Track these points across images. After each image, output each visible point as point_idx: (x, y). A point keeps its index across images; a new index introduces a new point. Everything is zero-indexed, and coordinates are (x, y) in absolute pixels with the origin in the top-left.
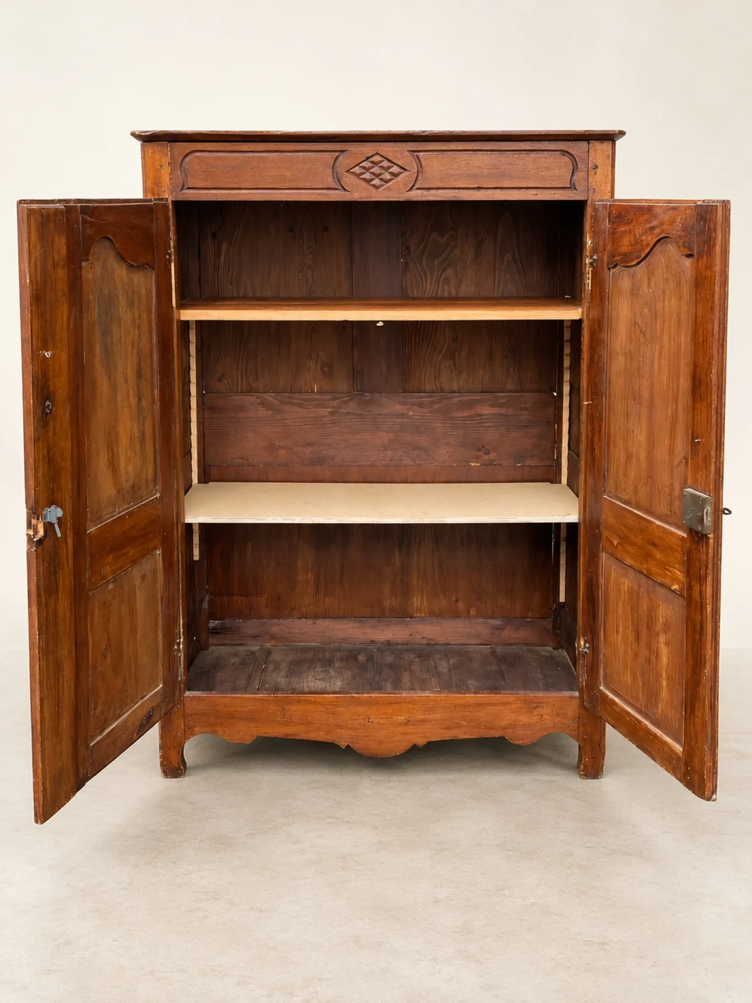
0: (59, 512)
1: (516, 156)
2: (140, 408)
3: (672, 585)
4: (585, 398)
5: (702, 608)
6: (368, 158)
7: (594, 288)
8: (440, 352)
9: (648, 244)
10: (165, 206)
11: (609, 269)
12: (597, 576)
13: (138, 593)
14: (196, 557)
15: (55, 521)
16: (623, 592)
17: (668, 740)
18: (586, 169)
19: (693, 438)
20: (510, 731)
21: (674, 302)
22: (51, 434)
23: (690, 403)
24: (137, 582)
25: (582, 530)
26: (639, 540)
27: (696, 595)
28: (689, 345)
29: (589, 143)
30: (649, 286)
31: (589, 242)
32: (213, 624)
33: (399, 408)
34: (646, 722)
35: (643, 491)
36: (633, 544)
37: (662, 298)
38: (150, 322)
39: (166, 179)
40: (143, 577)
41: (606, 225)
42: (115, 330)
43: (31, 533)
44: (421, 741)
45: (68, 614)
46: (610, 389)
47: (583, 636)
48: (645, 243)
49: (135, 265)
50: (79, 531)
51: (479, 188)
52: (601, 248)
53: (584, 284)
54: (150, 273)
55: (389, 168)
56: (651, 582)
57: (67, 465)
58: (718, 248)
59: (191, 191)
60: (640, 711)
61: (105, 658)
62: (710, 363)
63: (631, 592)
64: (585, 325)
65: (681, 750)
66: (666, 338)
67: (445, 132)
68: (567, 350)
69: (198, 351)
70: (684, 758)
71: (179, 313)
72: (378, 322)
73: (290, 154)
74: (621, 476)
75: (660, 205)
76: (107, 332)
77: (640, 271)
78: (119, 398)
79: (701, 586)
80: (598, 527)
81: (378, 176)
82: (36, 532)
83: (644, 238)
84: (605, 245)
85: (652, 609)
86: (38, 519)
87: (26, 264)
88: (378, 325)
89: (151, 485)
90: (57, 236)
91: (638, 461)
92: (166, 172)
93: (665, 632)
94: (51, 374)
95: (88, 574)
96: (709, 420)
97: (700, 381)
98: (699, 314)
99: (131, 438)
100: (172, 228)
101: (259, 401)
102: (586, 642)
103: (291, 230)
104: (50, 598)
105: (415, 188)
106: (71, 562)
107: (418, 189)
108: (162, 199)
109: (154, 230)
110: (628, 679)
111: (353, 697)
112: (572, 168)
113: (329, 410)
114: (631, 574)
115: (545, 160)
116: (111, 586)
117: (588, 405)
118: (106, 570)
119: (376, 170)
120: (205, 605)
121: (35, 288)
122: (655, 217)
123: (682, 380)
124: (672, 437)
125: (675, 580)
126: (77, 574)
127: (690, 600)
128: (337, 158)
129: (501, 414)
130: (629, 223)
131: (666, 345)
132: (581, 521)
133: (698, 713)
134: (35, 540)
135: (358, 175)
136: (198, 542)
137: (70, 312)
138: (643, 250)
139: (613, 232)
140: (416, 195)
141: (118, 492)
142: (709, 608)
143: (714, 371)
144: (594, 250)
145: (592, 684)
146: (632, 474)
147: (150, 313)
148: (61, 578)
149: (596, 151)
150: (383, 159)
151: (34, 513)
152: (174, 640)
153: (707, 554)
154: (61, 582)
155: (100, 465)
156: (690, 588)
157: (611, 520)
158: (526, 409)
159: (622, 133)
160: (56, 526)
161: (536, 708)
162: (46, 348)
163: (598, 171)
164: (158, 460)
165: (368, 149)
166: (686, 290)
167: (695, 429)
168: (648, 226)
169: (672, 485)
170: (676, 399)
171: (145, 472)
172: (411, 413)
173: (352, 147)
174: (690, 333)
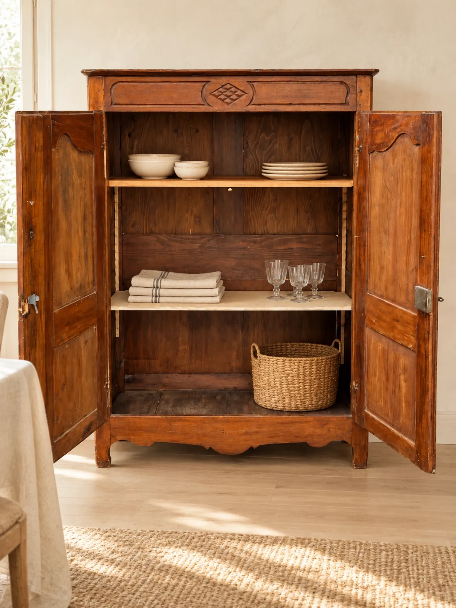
0: (37, 299)
1: (313, 85)
2: (85, 239)
3: (409, 344)
4: (355, 234)
5: (427, 357)
6: (223, 86)
7: (360, 165)
8: (267, 209)
9: (393, 138)
10: (101, 115)
11: (370, 153)
12: (363, 342)
13: (82, 351)
14: (117, 335)
15: (35, 304)
16: (378, 352)
17: (406, 439)
18: (355, 93)
19: (420, 255)
20: (309, 439)
21: (408, 173)
22: (33, 250)
23: (419, 233)
24: (83, 344)
25: (353, 314)
26: (388, 319)
27: (423, 351)
28: (418, 199)
29: (357, 77)
30: (393, 164)
31: (357, 137)
32: (127, 377)
33: (241, 244)
34: (393, 429)
35: (391, 289)
36: (385, 321)
37: (401, 170)
38: (91, 186)
39: (101, 99)
40: (86, 342)
41: (368, 126)
42: (70, 190)
43: (21, 310)
44: (255, 445)
45: (42, 361)
46: (370, 227)
47: (355, 380)
48: (391, 137)
49: (83, 151)
50: (48, 310)
51: (290, 104)
52: (364, 141)
53: (354, 164)
54: (91, 156)
55: (235, 92)
56: (395, 344)
57: (42, 271)
58: (435, 140)
59: (117, 106)
60: (389, 423)
61: (63, 390)
62: (430, 209)
63: (383, 350)
64: (355, 189)
65: (414, 444)
66: (404, 194)
67: (269, 70)
68: (345, 208)
69: (120, 208)
70: (416, 449)
71: (109, 182)
72: (229, 188)
73: (176, 84)
74: (377, 280)
75: (400, 114)
76: (65, 192)
77: (388, 154)
78: (73, 232)
79: (425, 344)
80: (363, 312)
81: (229, 97)
82: (24, 310)
83: (390, 134)
84: (367, 140)
85: (396, 360)
86: (25, 302)
87: (20, 149)
88: (229, 190)
89: (91, 286)
90: (38, 132)
91: (387, 270)
92: (101, 95)
93: (404, 373)
94: (33, 216)
95: (54, 337)
96: (429, 243)
97: (424, 220)
98: (424, 179)
99: (79, 257)
100: (105, 129)
101: (156, 239)
102: (356, 383)
103: (176, 131)
104: (31, 351)
105: (252, 103)
106: (44, 329)
107: (253, 104)
108: (99, 111)
109: (94, 130)
110: (382, 404)
111: (213, 418)
112: (346, 92)
113: (198, 245)
114: (384, 340)
115: (331, 87)
116: (67, 346)
117: (356, 238)
118: (64, 336)
119: (228, 93)
120: (123, 365)
121: (25, 163)
122: (397, 121)
123: (413, 221)
124: (408, 255)
125: (409, 341)
126: (47, 337)
127: (419, 353)
128: (204, 86)
129: (303, 248)
130: (381, 125)
131: (404, 199)
132: (353, 310)
133: (424, 421)
134: (23, 314)
135: (217, 97)
136: (118, 326)
137: (45, 178)
138: (390, 142)
139: (372, 131)
140: (252, 108)
141: (72, 289)
142: (430, 357)
143: (433, 214)
144: (360, 142)
145: (360, 408)
146: (384, 279)
147: (91, 180)
148: (38, 338)
149: (361, 82)
150: (232, 87)
151: (23, 299)
152: (105, 382)
153: (429, 325)
154: (38, 341)
155: (61, 271)
156: (419, 346)
157: (371, 308)
158: (319, 245)
159: (377, 71)
160: (36, 307)
161: (325, 424)
162: (30, 198)
163: (363, 94)
164: (95, 271)
165: (223, 80)
166: (416, 165)
167: (422, 250)
168: (393, 127)
169: (407, 284)
170: (410, 232)
171: (88, 278)
172: (249, 247)
173: (213, 80)
174: (418, 192)
